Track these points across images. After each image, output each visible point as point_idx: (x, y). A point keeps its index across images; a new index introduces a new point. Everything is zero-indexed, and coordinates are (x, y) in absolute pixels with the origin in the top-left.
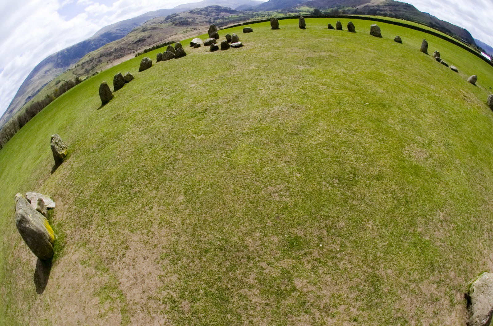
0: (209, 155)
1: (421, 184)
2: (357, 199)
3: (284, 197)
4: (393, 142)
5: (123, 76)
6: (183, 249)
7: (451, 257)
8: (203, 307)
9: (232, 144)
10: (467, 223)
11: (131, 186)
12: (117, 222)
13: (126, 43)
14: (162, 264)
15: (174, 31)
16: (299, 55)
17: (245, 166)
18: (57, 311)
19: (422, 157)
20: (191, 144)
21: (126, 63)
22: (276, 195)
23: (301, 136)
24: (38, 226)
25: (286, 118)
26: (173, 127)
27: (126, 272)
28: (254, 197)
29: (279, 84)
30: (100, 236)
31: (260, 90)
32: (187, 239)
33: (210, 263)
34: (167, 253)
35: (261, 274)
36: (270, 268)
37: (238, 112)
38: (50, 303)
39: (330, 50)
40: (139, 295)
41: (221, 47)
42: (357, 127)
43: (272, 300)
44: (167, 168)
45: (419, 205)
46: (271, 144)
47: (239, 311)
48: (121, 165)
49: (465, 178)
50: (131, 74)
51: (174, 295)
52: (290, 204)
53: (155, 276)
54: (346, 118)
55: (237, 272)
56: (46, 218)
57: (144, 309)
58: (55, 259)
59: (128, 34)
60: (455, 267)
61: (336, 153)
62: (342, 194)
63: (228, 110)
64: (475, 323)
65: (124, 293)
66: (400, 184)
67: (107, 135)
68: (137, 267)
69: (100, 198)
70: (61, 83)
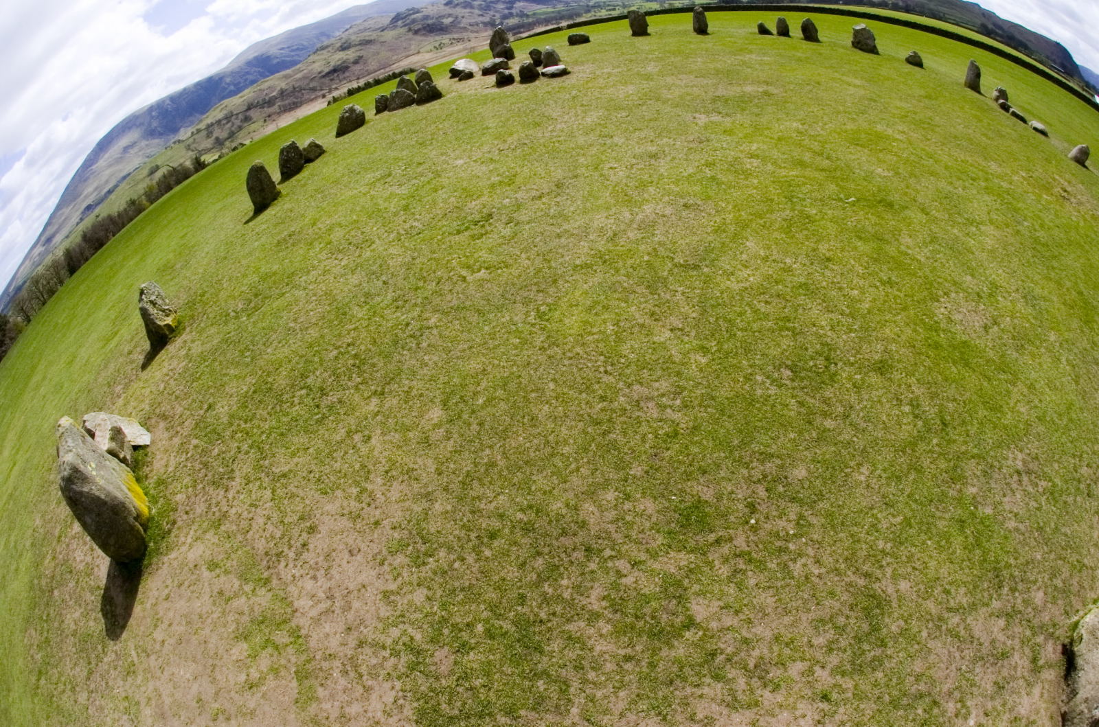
0: (499, 314)
1: (975, 385)
2: (834, 415)
3: (669, 410)
4: (912, 288)
5: (301, 148)
6: (439, 529)
7: (1039, 557)
8: (482, 663)
9: (552, 290)
10: (1074, 479)
11: (322, 389)
12: (290, 471)
13: (304, 78)
14: (390, 565)
15: (413, 47)
16: (696, 91)
17: (580, 340)
18: (152, 677)
19: (976, 324)
20: (458, 293)
21: (307, 119)
22: (650, 405)
23: (706, 270)
24: (110, 488)
25: (671, 232)
26: (416, 254)
27: (309, 584)
28: (601, 410)
29: (654, 156)
30: (251, 505)
31: (611, 168)
32: (449, 508)
33: (499, 563)
34: (402, 539)
35: (615, 586)
36: (636, 574)
37: (564, 220)
38: (136, 659)
39: (764, 82)
40: (338, 635)
41: (521, 76)
42: (831, 253)
43: (639, 648)
44: (403, 348)
45: (972, 432)
46: (638, 289)
47: (564, 672)
48: (300, 344)
49: (1070, 375)
50: (317, 142)
51: (418, 637)
52: (682, 425)
53: (375, 592)
54: (806, 232)
55: (563, 582)
56: (129, 469)
57: (349, 669)
58: (150, 559)
59: (309, 56)
60: (1046, 580)
61: (786, 310)
62: (801, 404)
63: (539, 214)
64: (1079, 714)
65: (303, 632)
66: (929, 383)
67: (266, 279)
68: (333, 572)
69: (251, 420)
70: (160, 171)
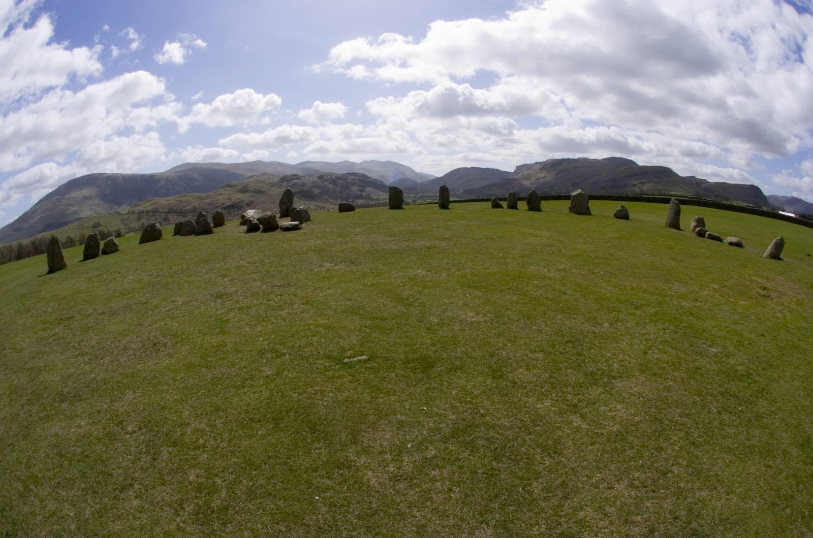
59: (219, 188)
70: (100, 228)
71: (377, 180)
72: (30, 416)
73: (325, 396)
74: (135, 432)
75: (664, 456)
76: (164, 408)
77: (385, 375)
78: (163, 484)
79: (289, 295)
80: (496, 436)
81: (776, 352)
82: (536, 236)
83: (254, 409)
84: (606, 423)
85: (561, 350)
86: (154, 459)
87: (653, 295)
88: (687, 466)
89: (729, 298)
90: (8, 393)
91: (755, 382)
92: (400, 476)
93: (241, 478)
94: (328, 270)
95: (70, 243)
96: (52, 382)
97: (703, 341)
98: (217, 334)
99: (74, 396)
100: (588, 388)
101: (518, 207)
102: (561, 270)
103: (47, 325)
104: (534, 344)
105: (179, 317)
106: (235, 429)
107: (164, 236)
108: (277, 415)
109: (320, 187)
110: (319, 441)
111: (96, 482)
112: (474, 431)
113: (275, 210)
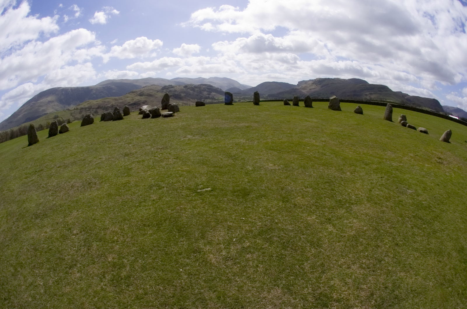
70: (58, 119)
71: (218, 88)
72: (18, 228)
73: (187, 211)
74: (78, 234)
75: (380, 251)
76: (94, 219)
77: (221, 199)
78: (93, 264)
79: (167, 153)
80: (284, 235)
81: (445, 195)
82: (309, 121)
83: (146, 219)
84: (347, 230)
85: (322, 187)
86: (89, 249)
87: (376, 158)
88: (393, 257)
89: (420, 162)
90: (5, 216)
91: (433, 211)
92: (229, 258)
93: (138, 259)
94: (189, 139)
95: (41, 128)
96: (31, 207)
97: (404, 186)
98: (125, 176)
99: (43, 215)
100: (337, 209)
101: (299, 105)
102: (323, 141)
103: (28, 175)
104: (307, 183)
105: (103, 168)
106: (135, 230)
107: (95, 122)
108: (159, 222)
109: (184, 92)
110: (183, 237)
111: (56, 264)
112: (272, 232)
113: (159, 105)
